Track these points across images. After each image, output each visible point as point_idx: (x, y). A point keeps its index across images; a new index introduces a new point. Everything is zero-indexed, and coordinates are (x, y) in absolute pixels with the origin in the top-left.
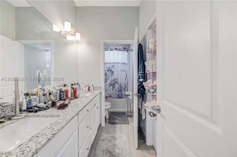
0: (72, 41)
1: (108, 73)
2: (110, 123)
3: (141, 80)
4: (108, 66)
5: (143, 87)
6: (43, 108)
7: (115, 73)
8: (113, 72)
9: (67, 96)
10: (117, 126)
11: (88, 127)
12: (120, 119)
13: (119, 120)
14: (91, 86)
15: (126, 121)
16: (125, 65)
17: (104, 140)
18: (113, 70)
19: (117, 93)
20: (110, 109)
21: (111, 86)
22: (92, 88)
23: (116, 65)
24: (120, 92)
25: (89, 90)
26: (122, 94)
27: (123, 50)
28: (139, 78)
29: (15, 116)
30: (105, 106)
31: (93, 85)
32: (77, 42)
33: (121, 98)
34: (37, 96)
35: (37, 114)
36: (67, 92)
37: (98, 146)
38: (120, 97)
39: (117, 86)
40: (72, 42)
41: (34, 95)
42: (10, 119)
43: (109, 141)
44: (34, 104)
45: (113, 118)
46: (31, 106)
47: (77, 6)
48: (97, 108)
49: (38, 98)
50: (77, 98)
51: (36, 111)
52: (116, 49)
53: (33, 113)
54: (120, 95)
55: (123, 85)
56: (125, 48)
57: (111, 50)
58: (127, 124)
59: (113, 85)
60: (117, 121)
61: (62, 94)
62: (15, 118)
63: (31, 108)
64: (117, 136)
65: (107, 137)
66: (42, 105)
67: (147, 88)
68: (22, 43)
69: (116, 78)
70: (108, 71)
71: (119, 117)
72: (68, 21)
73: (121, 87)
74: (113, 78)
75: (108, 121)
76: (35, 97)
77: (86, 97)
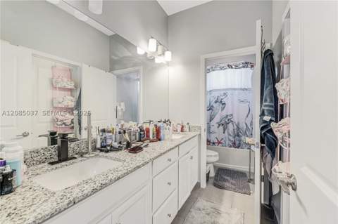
0: (162, 63)
1: (215, 105)
2: (215, 185)
3: (267, 118)
4: (216, 94)
5: (271, 131)
6: (115, 148)
7: (229, 106)
8: (224, 104)
9: (148, 136)
10: (227, 193)
11: (169, 184)
12: (234, 182)
13: (232, 184)
14: (185, 124)
15: (243, 187)
16: (247, 92)
17: (200, 210)
18: (223, 101)
19: (232, 139)
20: (217, 162)
21: (221, 127)
22: (186, 128)
23: (229, 93)
24: (237, 137)
25: (182, 130)
26: (240, 141)
27: (244, 67)
28: (263, 114)
29: (87, 153)
30: (208, 156)
31: (188, 124)
32: (168, 64)
33: (238, 147)
34: (113, 133)
35: (107, 154)
36: (148, 131)
37: (190, 215)
38: (237, 145)
39: (231, 127)
40: (161, 65)
41: (109, 132)
42: (82, 156)
43: (208, 214)
44: (109, 142)
45: (222, 177)
46: (105, 144)
47: (169, 15)
48: (192, 158)
49: (114, 136)
50: (160, 140)
51: (107, 151)
52: (230, 67)
53: (103, 153)
54: (237, 143)
55: (243, 126)
56: (246, 63)
57: (222, 68)
58: (245, 193)
59: (224, 124)
60: (227, 184)
61: (142, 133)
62: (87, 155)
63: (105, 147)
64: (223, 209)
65: (204, 206)
66: (116, 145)
67: (278, 135)
68: (115, 75)
69: (231, 113)
70: (216, 102)
71: (233, 178)
72: (152, 38)
73: (238, 128)
74: (224, 113)
75: (211, 181)
76: (110, 134)
77: (172, 140)
